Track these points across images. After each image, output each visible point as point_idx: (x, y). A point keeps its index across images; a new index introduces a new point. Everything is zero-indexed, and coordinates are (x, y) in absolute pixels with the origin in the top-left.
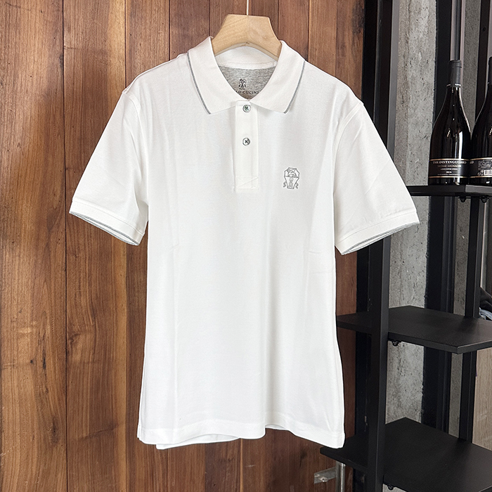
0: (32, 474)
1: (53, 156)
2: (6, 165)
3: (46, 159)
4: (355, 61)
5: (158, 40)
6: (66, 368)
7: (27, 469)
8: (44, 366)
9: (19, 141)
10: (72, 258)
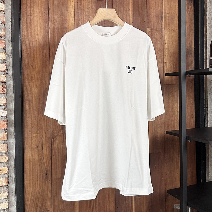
0: (37, 191)
1: (45, 69)
2: (27, 74)
3: (42, 70)
6: (51, 150)
7: (35, 188)
9: (32, 64)
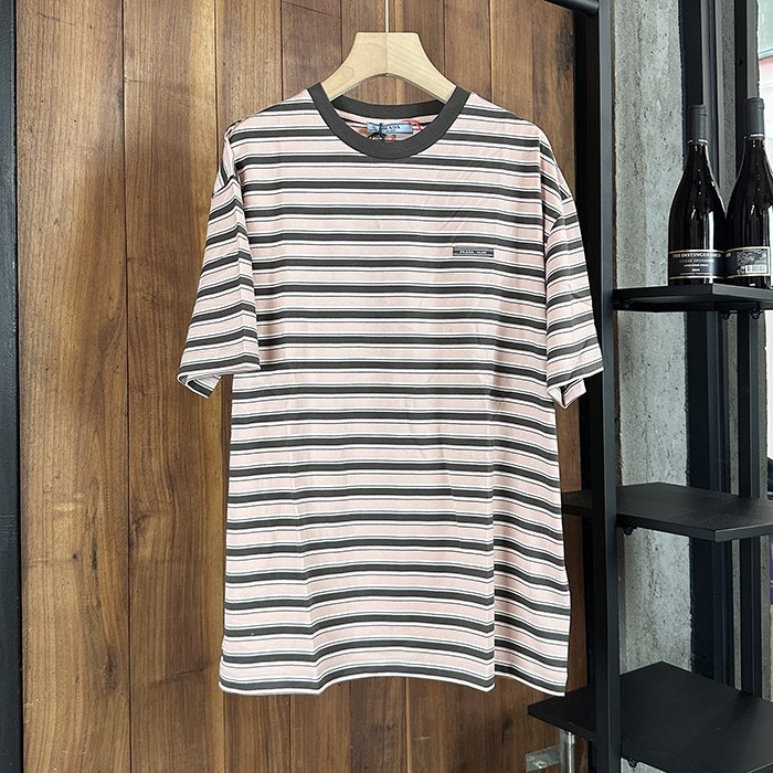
0: (74, 740)
1: (108, 239)
2: (36, 252)
3: (97, 244)
4: (563, 111)
5: (265, 73)
6: (129, 569)
7: (67, 730)
8: (95, 565)
9: (57, 216)
10: (137, 396)
